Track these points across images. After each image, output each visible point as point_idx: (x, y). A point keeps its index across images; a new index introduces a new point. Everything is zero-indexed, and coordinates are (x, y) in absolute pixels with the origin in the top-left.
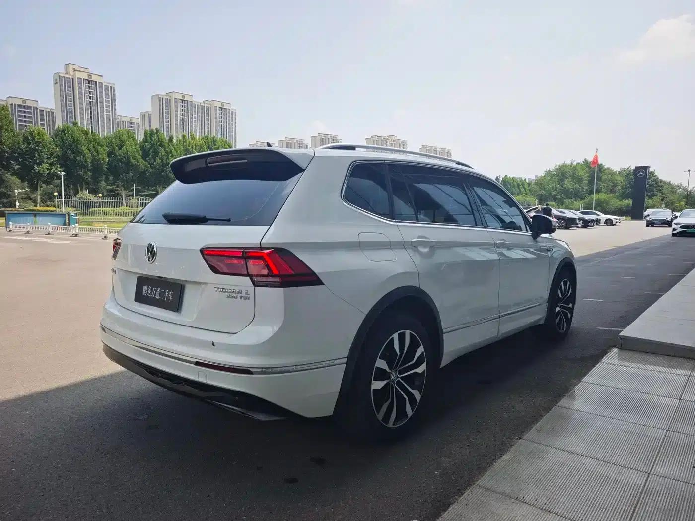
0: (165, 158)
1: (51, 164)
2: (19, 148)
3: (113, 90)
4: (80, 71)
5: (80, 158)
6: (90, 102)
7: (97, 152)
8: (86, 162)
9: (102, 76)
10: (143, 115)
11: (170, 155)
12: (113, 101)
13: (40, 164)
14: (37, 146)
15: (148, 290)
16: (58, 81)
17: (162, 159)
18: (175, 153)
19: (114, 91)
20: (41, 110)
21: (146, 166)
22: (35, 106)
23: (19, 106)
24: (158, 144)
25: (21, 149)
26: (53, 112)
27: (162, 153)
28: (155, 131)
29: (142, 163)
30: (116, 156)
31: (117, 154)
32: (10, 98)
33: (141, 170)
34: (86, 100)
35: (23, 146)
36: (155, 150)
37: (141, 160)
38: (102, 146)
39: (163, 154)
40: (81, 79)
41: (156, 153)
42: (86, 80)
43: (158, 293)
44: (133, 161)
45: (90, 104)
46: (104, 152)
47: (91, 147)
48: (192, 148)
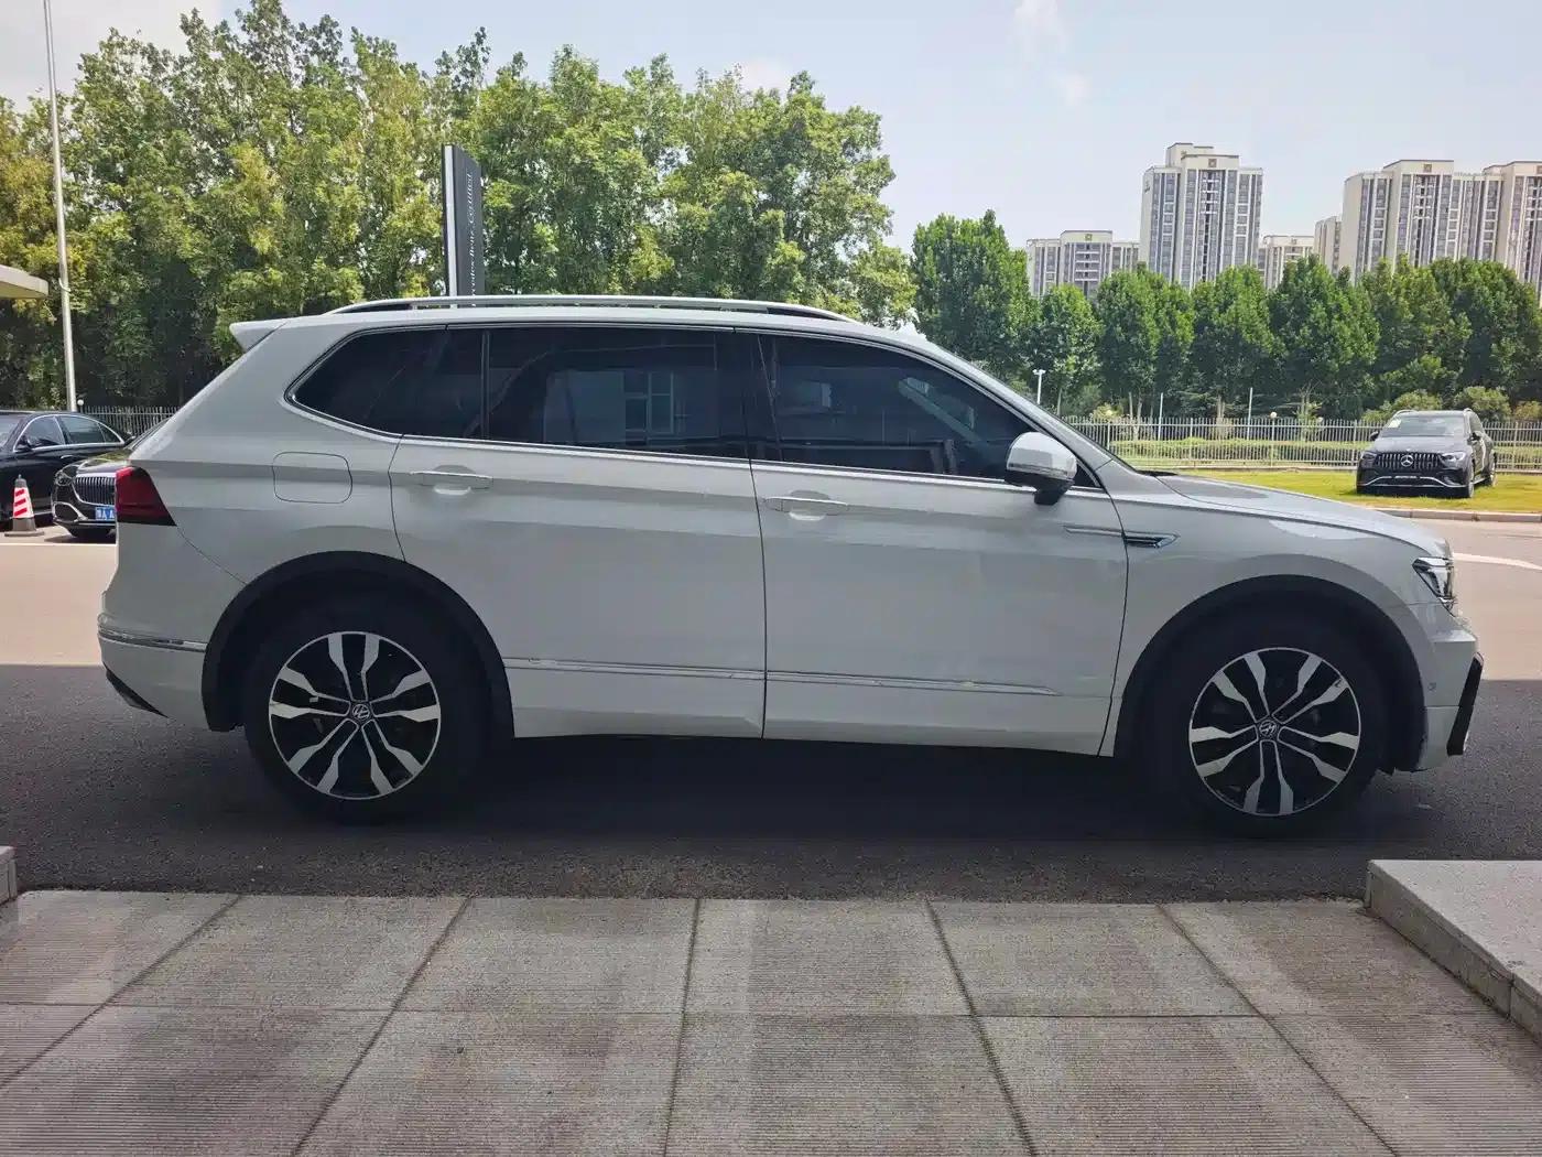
0: (1322, 325)
1: (1083, 356)
2: (1034, 329)
3: (1257, 181)
4: (1195, 156)
5: (1138, 339)
6: (1208, 216)
7: (1173, 324)
8: (1147, 345)
9: (1237, 157)
10: (1322, 228)
11: (1336, 316)
12: (1256, 203)
13: (1063, 356)
14: (1064, 322)
16: (1151, 184)
17: (1314, 327)
18: (1349, 311)
19: (1260, 183)
20: (1115, 249)
21: (1275, 346)
22: (1106, 242)
23: (1080, 246)
24: (1311, 292)
25: (1037, 332)
26: (1136, 250)
27: (1319, 310)
28: (1307, 263)
29: (1268, 340)
30: (1212, 327)
31: (1215, 323)
32: (1067, 234)
33: (1263, 356)
34: (1199, 212)
35: (1040, 325)
36: (1302, 306)
37: (1266, 334)
38: (1184, 310)
39: (1318, 315)
40: (1195, 171)
41: (1303, 312)
42: (1204, 171)
44: (1246, 336)
45: (1207, 221)
46: (1186, 321)
47: (1161, 314)
48: (1398, 293)
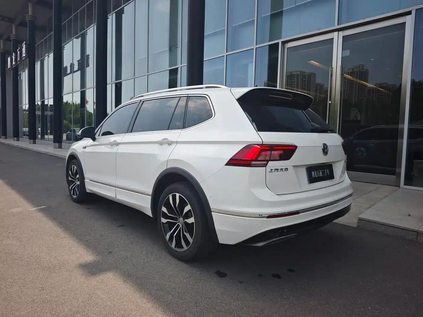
15: (315, 174)
43: (321, 173)
